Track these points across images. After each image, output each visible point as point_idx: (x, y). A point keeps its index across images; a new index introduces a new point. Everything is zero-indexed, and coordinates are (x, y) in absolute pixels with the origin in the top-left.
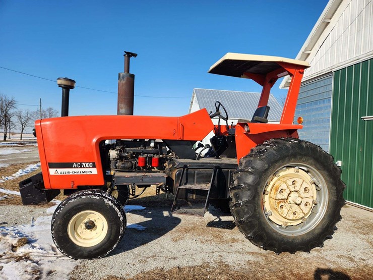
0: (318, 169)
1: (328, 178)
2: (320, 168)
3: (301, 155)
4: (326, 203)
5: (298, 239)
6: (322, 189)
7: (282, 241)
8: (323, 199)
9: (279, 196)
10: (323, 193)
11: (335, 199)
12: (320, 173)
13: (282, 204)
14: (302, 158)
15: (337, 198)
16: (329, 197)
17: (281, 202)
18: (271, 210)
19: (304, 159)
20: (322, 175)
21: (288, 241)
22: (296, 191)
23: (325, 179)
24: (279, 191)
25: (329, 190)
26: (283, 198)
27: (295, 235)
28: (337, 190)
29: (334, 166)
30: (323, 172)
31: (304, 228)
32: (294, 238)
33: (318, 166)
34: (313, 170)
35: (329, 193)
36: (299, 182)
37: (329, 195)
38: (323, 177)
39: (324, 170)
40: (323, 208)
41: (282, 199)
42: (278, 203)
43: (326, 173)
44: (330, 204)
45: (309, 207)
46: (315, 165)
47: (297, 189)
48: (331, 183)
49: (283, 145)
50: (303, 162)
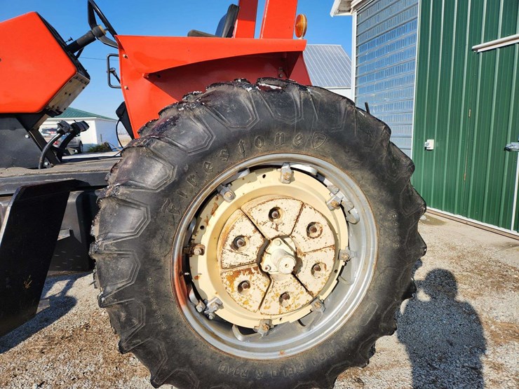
0: (345, 168)
1: (374, 191)
2: (350, 164)
3: (284, 127)
4: (372, 260)
5: (297, 364)
6: (361, 221)
7: (247, 380)
8: (364, 246)
9: (231, 258)
10: (363, 232)
11: (396, 246)
12: (352, 176)
13: (242, 278)
14: (290, 138)
15: (401, 242)
16: (379, 242)
17: (239, 272)
18: (218, 296)
19: (297, 140)
20: (358, 182)
21: (266, 374)
22: (282, 237)
23: (366, 193)
24: (230, 242)
25: (380, 221)
26: (245, 260)
27: (290, 352)
28: (400, 219)
29: (390, 153)
30: (359, 174)
31: (316, 328)
32: (285, 364)
33: (344, 157)
34: (332, 171)
35: (379, 229)
36: (289, 209)
37: (379, 235)
38: (361, 187)
39: (362, 167)
40: (364, 270)
41: (240, 265)
42: (231, 279)
43: (368, 175)
44: (383, 260)
45: (324, 273)
46: (334, 156)
47: (286, 230)
48: (382, 202)
49: (230, 101)
50: (298, 149)
